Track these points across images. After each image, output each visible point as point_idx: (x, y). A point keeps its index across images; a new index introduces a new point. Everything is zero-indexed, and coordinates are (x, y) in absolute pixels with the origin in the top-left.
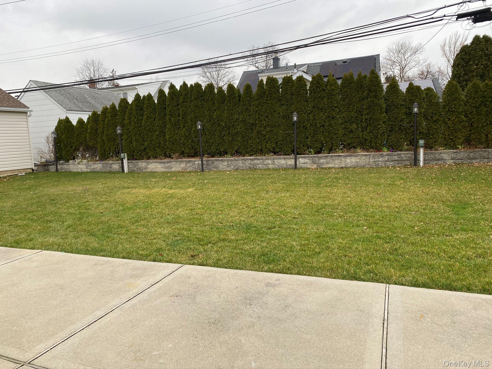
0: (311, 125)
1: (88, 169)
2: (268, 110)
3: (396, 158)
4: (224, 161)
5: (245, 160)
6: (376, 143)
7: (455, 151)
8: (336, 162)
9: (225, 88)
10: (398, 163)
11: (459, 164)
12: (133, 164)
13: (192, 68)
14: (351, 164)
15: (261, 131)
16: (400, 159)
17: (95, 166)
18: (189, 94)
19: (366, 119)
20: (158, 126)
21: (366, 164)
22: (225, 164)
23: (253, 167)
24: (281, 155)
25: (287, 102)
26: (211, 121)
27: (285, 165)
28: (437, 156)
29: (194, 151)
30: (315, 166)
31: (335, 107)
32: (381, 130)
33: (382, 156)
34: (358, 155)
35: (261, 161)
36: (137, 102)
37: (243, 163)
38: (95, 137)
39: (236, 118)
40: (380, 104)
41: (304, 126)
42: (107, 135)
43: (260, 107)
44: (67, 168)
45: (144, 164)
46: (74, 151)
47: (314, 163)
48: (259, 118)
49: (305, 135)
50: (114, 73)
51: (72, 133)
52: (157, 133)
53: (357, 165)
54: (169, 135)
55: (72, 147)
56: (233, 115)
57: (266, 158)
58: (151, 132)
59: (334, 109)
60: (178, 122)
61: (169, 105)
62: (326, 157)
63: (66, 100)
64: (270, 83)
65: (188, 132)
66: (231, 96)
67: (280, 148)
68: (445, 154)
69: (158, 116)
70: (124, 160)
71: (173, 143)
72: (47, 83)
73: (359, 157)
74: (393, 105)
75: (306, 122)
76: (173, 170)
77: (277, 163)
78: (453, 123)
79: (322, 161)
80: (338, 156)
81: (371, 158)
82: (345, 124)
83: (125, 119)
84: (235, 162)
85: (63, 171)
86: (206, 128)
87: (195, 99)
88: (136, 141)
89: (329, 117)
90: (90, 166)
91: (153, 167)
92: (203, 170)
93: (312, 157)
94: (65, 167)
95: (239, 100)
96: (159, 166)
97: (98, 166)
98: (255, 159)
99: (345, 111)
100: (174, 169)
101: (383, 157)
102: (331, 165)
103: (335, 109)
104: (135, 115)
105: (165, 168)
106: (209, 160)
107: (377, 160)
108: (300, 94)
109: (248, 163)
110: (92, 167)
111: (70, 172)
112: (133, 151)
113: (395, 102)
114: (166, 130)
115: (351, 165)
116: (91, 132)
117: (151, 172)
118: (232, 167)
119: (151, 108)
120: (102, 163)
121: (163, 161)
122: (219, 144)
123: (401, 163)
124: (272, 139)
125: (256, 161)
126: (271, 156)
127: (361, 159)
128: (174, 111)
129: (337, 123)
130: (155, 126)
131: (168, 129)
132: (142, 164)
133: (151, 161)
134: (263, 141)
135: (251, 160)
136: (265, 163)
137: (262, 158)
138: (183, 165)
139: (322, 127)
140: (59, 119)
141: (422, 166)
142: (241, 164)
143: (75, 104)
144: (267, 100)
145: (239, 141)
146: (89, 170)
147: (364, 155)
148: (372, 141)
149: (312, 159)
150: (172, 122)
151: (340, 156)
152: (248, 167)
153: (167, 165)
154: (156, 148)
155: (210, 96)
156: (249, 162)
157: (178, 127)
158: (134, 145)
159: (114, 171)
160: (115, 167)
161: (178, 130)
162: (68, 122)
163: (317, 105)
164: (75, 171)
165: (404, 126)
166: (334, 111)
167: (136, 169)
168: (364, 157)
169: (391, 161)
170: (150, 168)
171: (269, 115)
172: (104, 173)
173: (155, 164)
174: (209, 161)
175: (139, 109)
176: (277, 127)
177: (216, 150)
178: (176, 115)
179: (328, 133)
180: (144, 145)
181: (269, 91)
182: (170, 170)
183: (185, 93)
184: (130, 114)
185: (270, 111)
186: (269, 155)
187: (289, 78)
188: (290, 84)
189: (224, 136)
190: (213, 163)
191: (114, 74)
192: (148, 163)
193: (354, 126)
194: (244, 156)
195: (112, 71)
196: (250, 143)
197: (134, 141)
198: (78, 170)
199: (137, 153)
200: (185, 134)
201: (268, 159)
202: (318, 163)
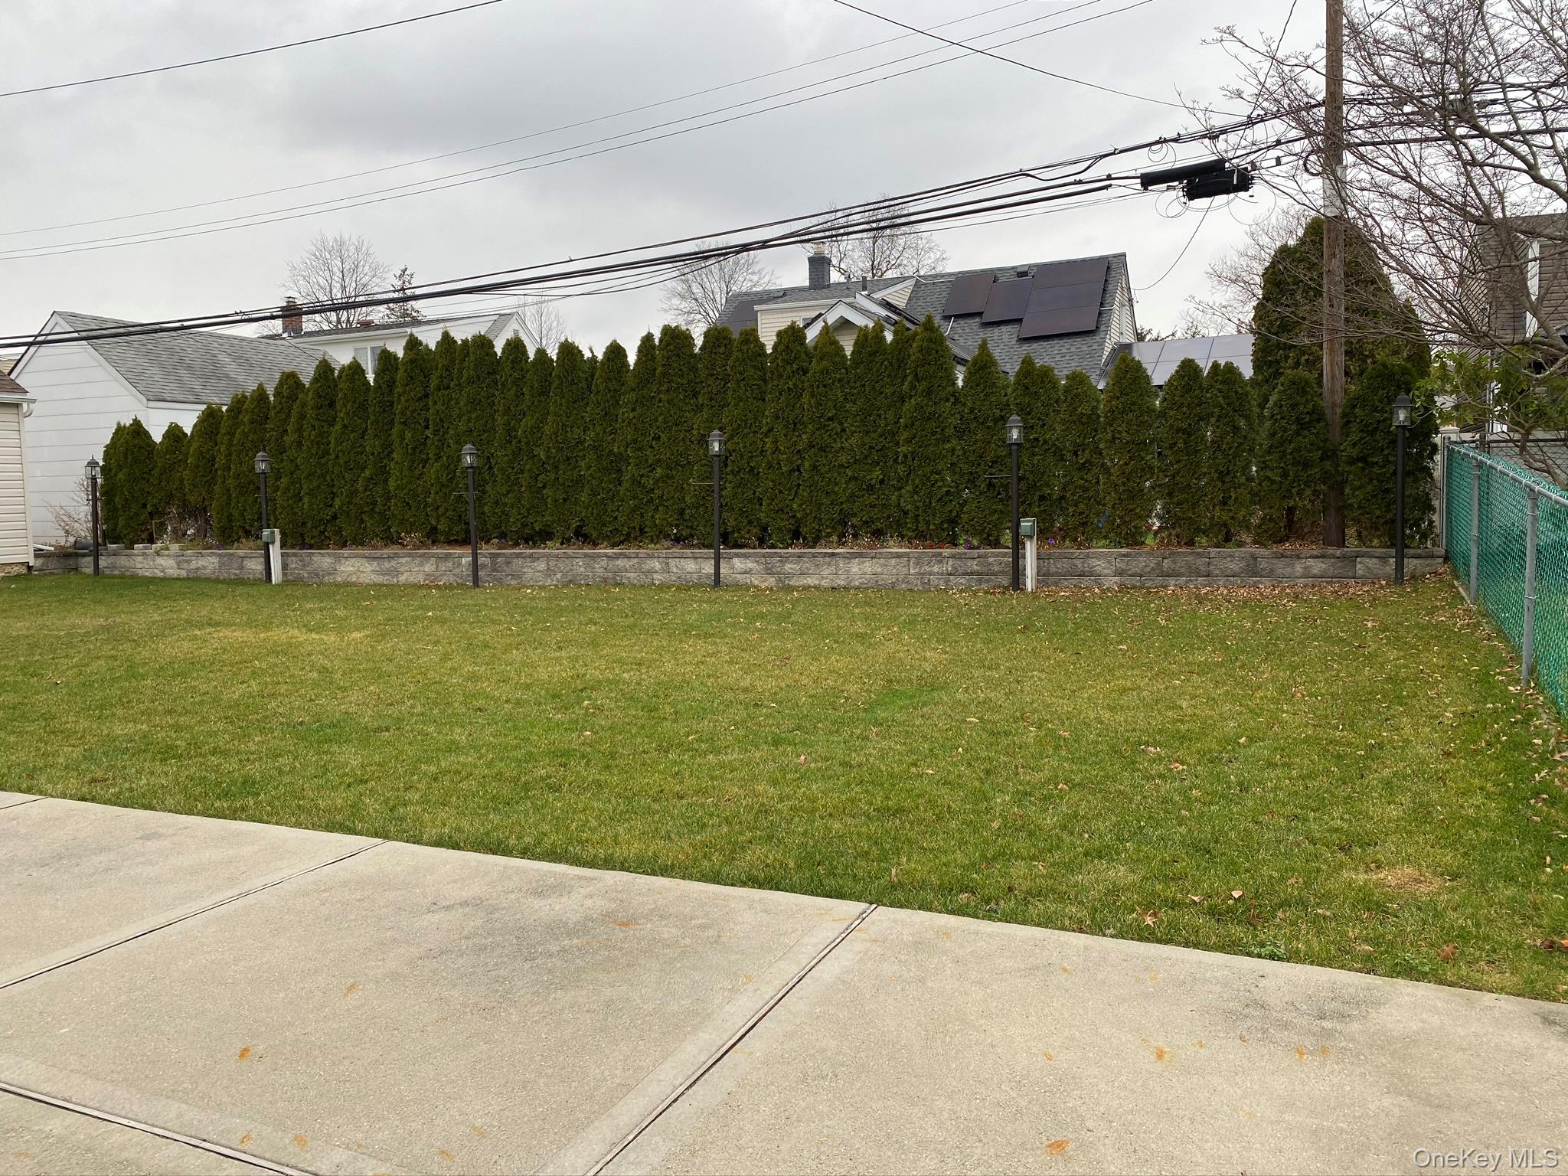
0: (770, 466)
1: (182, 571)
2: (660, 419)
3: (974, 565)
4: (538, 559)
5: (593, 557)
6: (928, 523)
7: (1124, 551)
8: (826, 572)
9: (553, 353)
10: (980, 581)
11: (1134, 587)
12: (300, 561)
13: (470, 293)
14: (861, 578)
15: (642, 476)
16: (985, 569)
17: (202, 562)
18: (457, 366)
19: (905, 456)
20: (373, 454)
21: (897, 580)
22: (539, 568)
23: (614, 578)
24: (692, 547)
25: (711, 399)
26: (511, 442)
27: (695, 576)
28: (1079, 563)
29: (464, 527)
30: (771, 581)
31: (830, 419)
32: (940, 487)
33: (940, 559)
34: (880, 553)
35: (636, 560)
36: (319, 384)
37: (586, 566)
38: (206, 479)
39: (575, 439)
40: (940, 416)
41: (752, 469)
42: (237, 476)
43: (639, 411)
44: (127, 564)
45: (328, 560)
46: (152, 519)
47: (769, 571)
48: (635, 441)
49: (754, 493)
50: (406, 278)
51: (146, 467)
52: (367, 473)
53: (877, 582)
54: (396, 480)
55: (144, 506)
56: (569, 429)
57: (648, 554)
58: (351, 469)
59: (825, 425)
60: (425, 444)
61: (400, 395)
62: (800, 556)
63: (154, 370)
64: (669, 345)
65: (447, 475)
66: (564, 376)
67: (691, 527)
68: (1097, 558)
69: (372, 424)
70: (271, 547)
71: (408, 504)
72: (106, 321)
73: (882, 561)
74: (975, 418)
75: (756, 456)
76: (402, 579)
77: (675, 570)
78: (1123, 473)
79: (788, 567)
80: (829, 557)
81: (911, 564)
82: (854, 466)
83: (287, 430)
84: (567, 562)
85: (116, 572)
86: (497, 463)
87: (470, 382)
88: (311, 494)
89: (814, 446)
90: (188, 562)
91: (352, 569)
92: (476, 582)
93: (764, 557)
94: (123, 561)
95: (589, 387)
96: (366, 567)
97: (208, 562)
98: (617, 557)
99: (856, 432)
100: (404, 578)
101: (941, 562)
102: (811, 581)
103: (829, 426)
104: (312, 421)
105: (382, 575)
106: (498, 554)
107: (928, 569)
108: (743, 379)
109: (600, 566)
110: (193, 565)
111: (134, 576)
112: (304, 524)
113: (979, 411)
114: (392, 464)
115: (861, 581)
116: (197, 466)
117: (347, 584)
118: (559, 576)
119: (354, 402)
120: (220, 555)
121: (378, 553)
122: (528, 510)
123: (988, 581)
124: (668, 500)
125: (620, 563)
126: (662, 550)
127: (886, 566)
128: (413, 412)
129: (832, 465)
130: (362, 453)
131: (397, 462)
132: (322, 560)
133: (345, 552)
134: (645, 505)
135: (608, 557)
136: (646, 567)
137: (637, 554)
138: (429, 567)
139: (797, 473)
140: (119, 424)
141: (1030, 590)
142: (582, 569)
143: (180, 381)
144: (659, 392)
145: (583, 502)
146: (183, 573)
147: (894, 555)
148: (918, 515)
149: (763, 560)
150: (407, 445)
151: (833, 555)
152: (599, 576)
153: (387, 565)
154: (364, 516)
155: (511, 375)
156: (604, 562)
157: (422, 456)
158: (305, 506)
159: (249, 578)
160: (254, 567)
161: (423, 467)
162: (138, 434)
163: (784, 412)
164: (147, 574)
165: (1002, 478)
166: (827, 431)
167: (306, 575)
168: (893, 561)
169: (963, 574)
170: (343, 572)
171: (663, 432)
172: (224, 582)
173: (357, 562)
174: (497, 558)
175: (327, 403)
176: (682, 466)
177: (524, 525)
178: (420, 424)
179: (808, 491)
180: (331, 506)
181: (664, 365)
182: (395, 580)
183: (445, 363)
184: (302, 417)
185: (665, 422)
186: (658, 546)
187: (719, 333)
188: (722, 350)
189: (544, 487)
190: (508, 563)
191: (407, 284)
192: (338, 558)
193: (877, 473)
194: (595, 545)
195: (400, 272)
196: (612, 511)
197: (307, 494)
198: (155, 571)
199: (312, 527)
200: (437, 478)
201: (652, 557)
202: (778, 573)
